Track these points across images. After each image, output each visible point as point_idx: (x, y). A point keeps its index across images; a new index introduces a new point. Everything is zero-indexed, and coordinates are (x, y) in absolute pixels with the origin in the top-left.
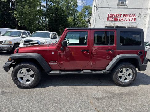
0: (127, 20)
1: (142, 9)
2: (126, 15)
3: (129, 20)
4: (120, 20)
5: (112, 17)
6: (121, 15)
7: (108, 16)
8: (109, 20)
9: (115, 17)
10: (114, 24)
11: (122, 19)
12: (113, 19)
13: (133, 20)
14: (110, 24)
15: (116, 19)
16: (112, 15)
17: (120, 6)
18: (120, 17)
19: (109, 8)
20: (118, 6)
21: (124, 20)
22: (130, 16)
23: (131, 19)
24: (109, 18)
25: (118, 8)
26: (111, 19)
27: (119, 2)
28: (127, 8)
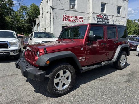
0: (77, 22)
1: (86, 13)
2: (77, 17)
3: (79, 22)
4: (73, 21)
5: (67, 18)
6: (73, 17)
7: (64, 17)
8: (65, 20)
9: (69, 18)
10: (69, 24)
11: (74, 20)
12: (68, 20)
13: (82, 21)
14: (66, 24)
15: (70, 20)
16: (66, 16)
17: (71, 9)
18: (72, 18)
19: (64, 10)
20: (70, 9)
21: (76, 21)
22: (80, 18)
23: (80, 21)
24: (64, 19)
25: (70, 10)
26: (66, 19)
27: (70, 6)
28: (76, 11)
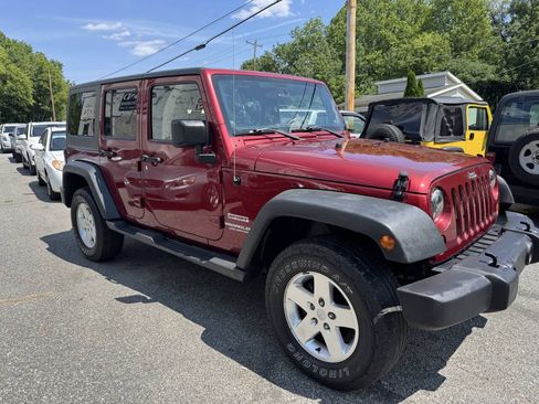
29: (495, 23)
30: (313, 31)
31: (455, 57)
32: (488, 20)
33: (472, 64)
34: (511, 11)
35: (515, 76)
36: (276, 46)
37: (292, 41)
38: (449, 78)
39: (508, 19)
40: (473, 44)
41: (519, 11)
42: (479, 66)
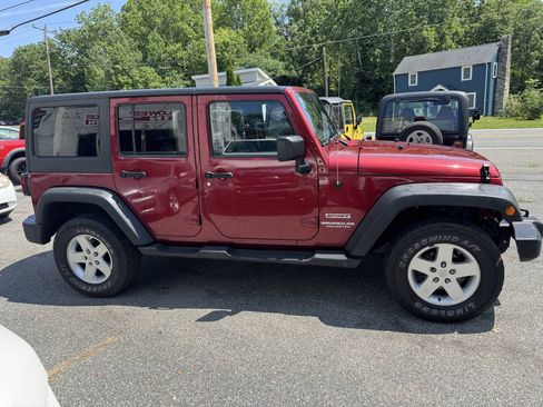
29: (277, 24)
30: (103, 17)
31: (251, 52)
32: (272, 21)
33: (265, 60)
34: (289, 14)
35: (300, 72)
36: (59, 32)
37: (78, 26)
38: (259, 74)
39: (287, 22)
40: (264, 41)
41: (295, 15)
42: (272, 62)
